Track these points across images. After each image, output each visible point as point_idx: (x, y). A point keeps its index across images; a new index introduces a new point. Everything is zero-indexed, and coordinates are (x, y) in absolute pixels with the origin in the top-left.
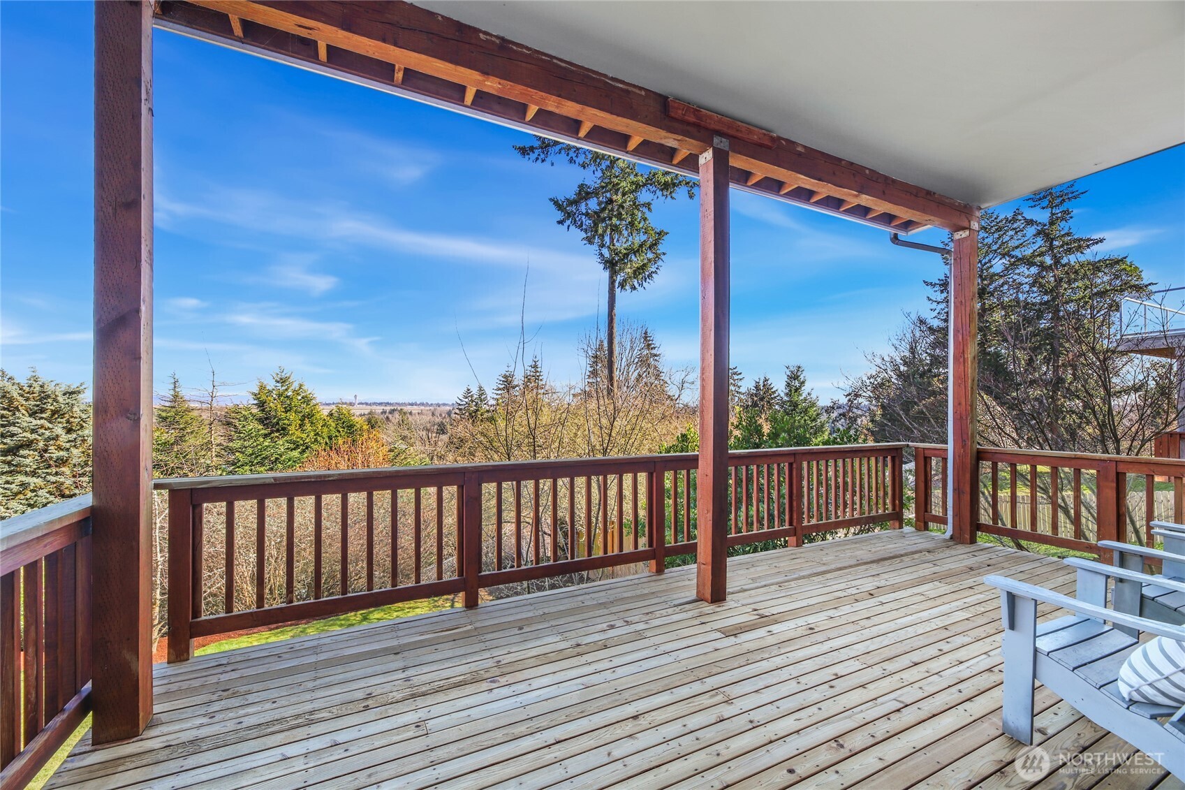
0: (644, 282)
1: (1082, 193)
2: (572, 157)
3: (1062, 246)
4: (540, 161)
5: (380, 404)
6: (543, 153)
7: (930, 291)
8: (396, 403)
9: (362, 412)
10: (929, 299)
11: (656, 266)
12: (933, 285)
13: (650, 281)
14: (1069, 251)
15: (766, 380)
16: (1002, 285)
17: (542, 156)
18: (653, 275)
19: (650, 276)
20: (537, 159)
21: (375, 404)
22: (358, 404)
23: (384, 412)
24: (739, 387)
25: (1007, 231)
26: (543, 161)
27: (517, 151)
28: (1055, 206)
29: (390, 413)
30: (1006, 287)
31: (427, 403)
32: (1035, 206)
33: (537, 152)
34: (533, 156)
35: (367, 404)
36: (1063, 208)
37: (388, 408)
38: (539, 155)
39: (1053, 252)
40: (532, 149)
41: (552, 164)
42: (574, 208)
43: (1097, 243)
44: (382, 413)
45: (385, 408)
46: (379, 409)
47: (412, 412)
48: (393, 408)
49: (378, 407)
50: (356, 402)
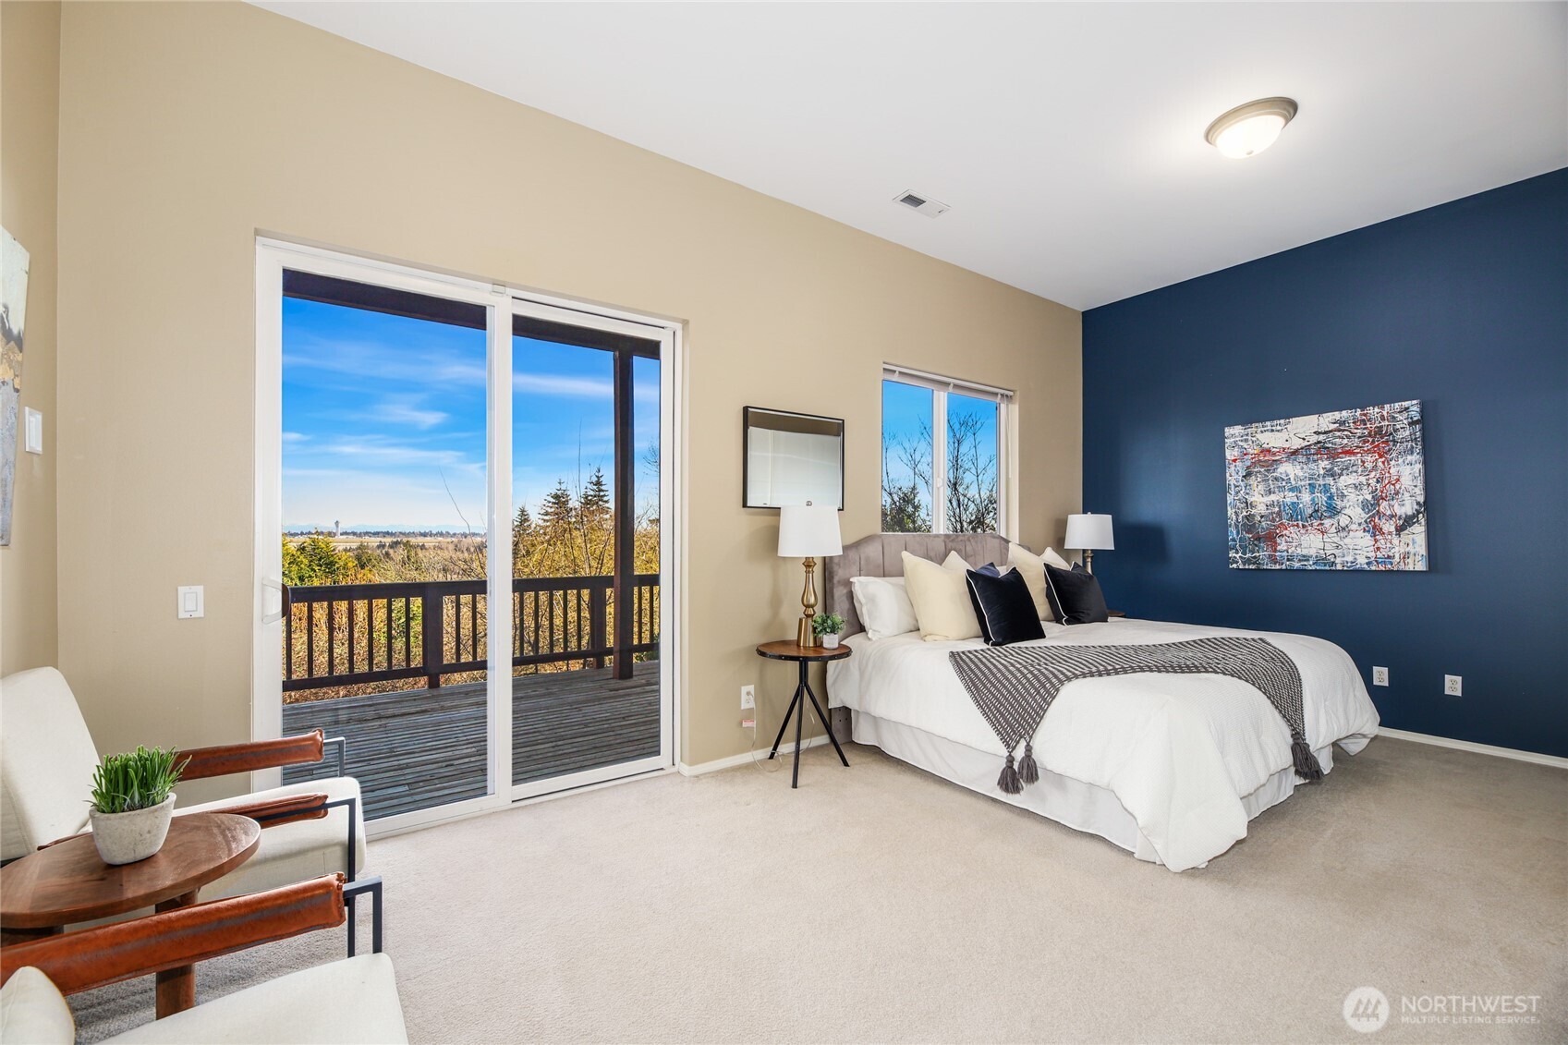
5: (376, 534)
8: (400, 533)
9: (348, 545)
21: (367, 533)
22: (342, 534)
23: (382, 546)
29: (391, 547)
31: (448, 533)
35: (354, 534)
37: (388, 540)
44: (379, 547)
45: (383, 540)
46: (374, 541)
47: (423, 545)
48: (395, 540)
49: (373, 539)
50: (337, 530)
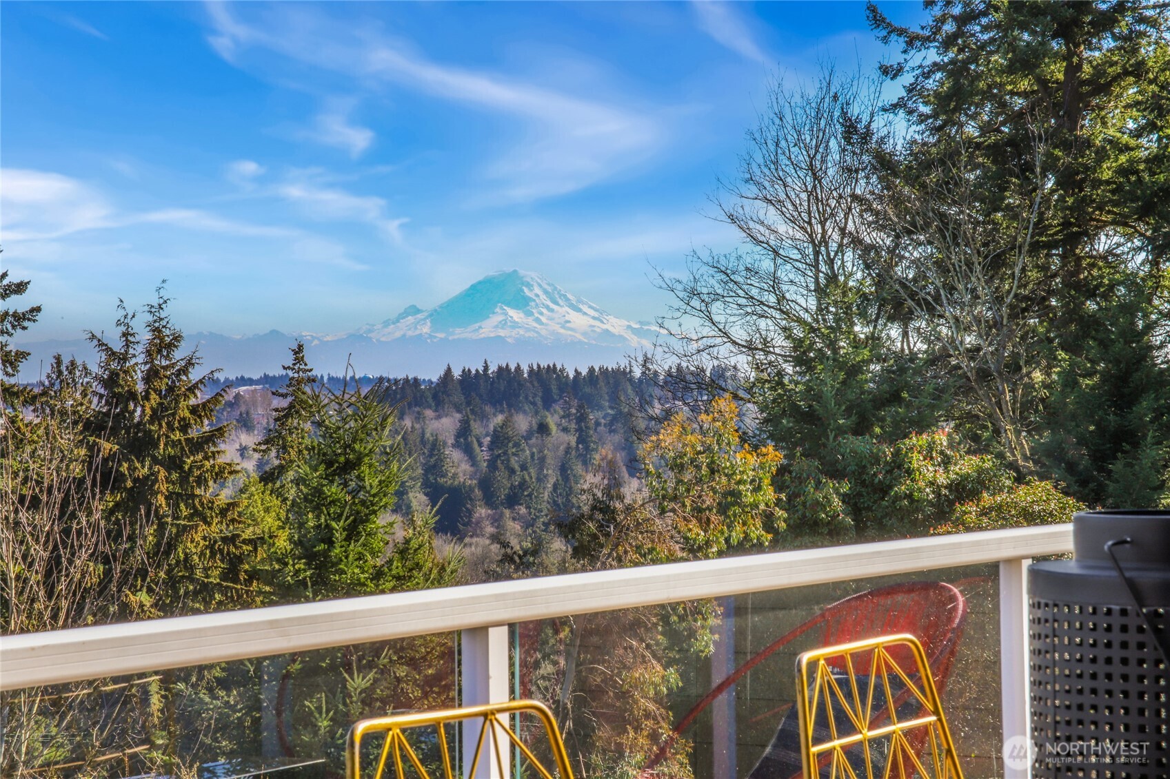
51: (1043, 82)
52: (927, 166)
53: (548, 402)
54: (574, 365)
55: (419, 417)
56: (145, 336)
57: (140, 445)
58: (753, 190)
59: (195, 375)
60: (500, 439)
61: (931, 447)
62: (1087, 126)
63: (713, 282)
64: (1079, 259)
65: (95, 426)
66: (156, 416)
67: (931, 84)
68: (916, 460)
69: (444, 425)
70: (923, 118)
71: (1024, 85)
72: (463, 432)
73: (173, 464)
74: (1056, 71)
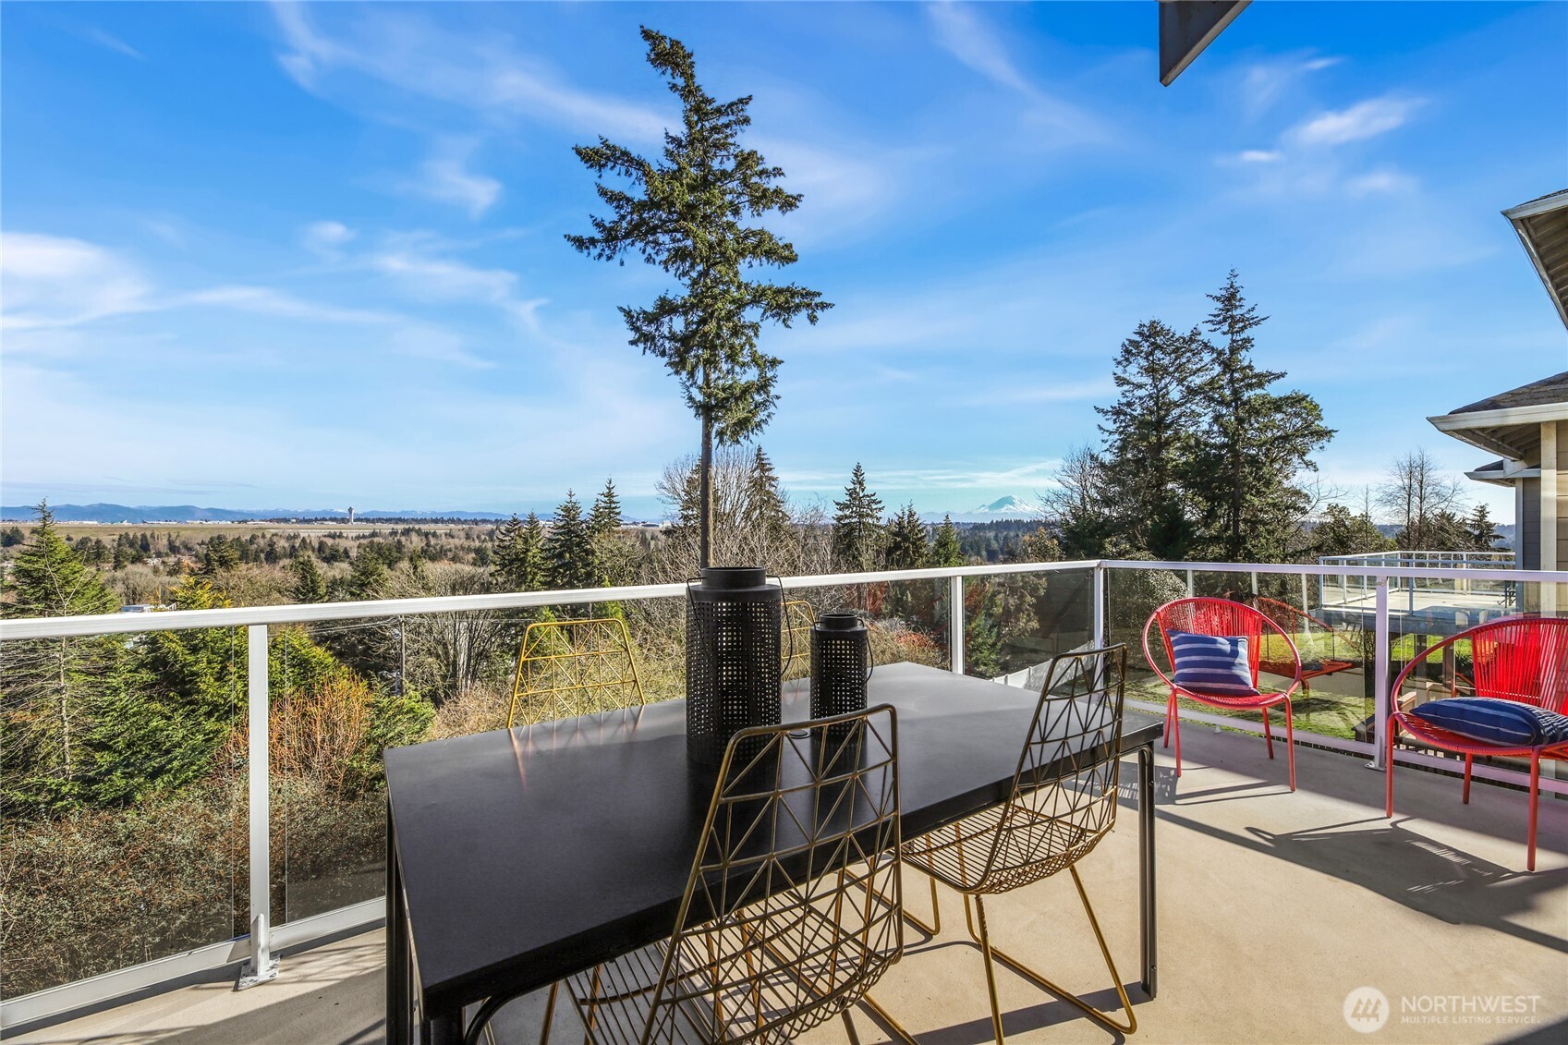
0: (750, 433)
1: (1264, 319)
2: (650, 255)
3: (1242, 380)
4: (604, 258)
5: (388, 520)
6: (609, 248)
7: (1101, 419)
8: (412, 519)
9: (361, 533)
10: (1100, 428)
11: (766, 413)
12: (1106, 413)
13: (759, 433)
14: (1250, 386)
15: (911, 515)
16: (1180, 417)
17: (608, 252)
18: (763, 425)
19: (758, 425)
20: (600, 255)
21: (380, 520)
22: (355, 521)
23: (394, 533)
24: (878, 519)
25: (1185, 352)
26: (609, 258)
27: (570, 243)
28: (1237, 332)
29: (403, 534)
30: (1183, 419)
31: (459, 520)
32: (1215, 330)
33: (599, 246)
34: (595, 251)
35: (367, 520)
36: (1244, 335)
37: (400, 527)
38: (603, 250)
39: (1233, 386)
40: (593, 241)
41: (622, 264)
42: (652, 328)
43: (1278, 377)
44: (391, 534)
45: (396, 527)
46: (386, 528)
47: (435, 532)
48: (407, 527)
49: (386, 525)
50: (351, 516)
51: (1150, 443)
52: (1115, 466)
53: (1019, 529)
54: (1026, 520)
55: (984, 532)
56: (907, 513)
57: (906, 539)
58: (1065, 473)
59: (919, 522)
60: (1006, 538)
61: (1111, 541)
62: (1164, 454)
63: (1054, 498)
64: (1161, 491)
65: (896, 534)
66: (910, 532)
67: (1116, 444)
68: (1107, 545)
69: (991, 534)
70: (1114, 453)
71: (1145, 444)
72: (996, 536)
73: (914, 544)
74: (1153, 439)
